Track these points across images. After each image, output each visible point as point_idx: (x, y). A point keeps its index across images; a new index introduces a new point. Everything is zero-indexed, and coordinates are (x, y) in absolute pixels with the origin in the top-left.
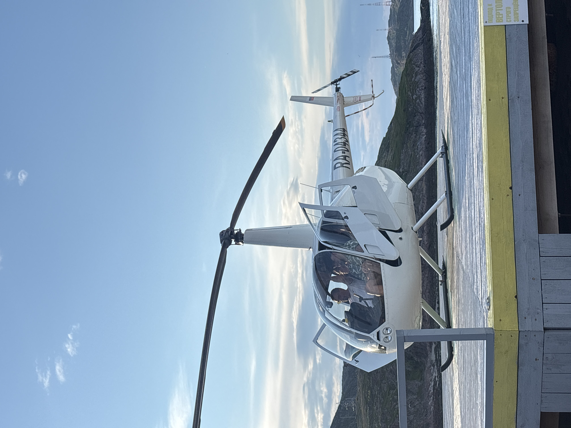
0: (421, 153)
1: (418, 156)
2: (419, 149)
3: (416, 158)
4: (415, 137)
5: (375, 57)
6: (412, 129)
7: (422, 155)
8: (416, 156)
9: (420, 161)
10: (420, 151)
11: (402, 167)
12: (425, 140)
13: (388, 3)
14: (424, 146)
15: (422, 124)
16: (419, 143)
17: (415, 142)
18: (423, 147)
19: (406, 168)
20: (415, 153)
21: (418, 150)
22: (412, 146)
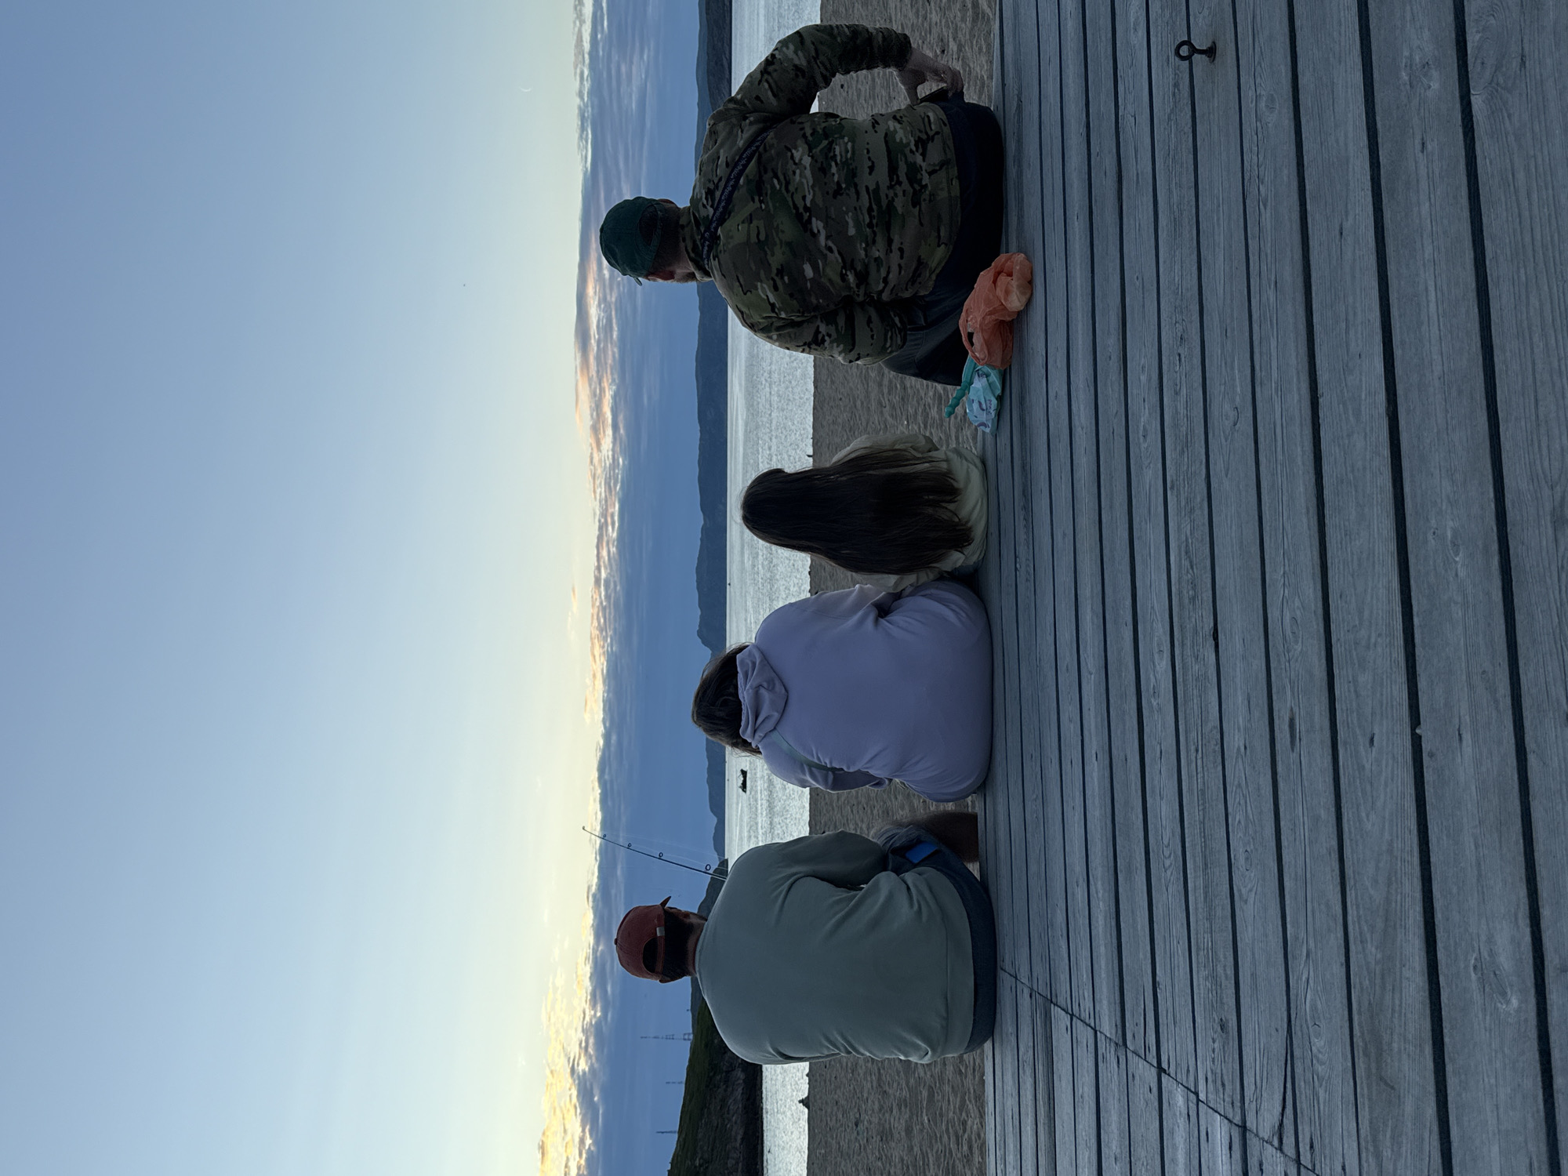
0: (734, 1118)
1: (728, 1126)
2: (731, 1112)
3: (726, 1130)
4: (725, 1090)
5: (663, 1133)
6: (718, 1078)
7: (736, 1123)
8: (727, 1124)
9: (733, 1133)
10: (733, 1116)
11: (700, 1156)
12: (742, 1093)
13: (686, 1037)
14: (740, 1106)
15: (737, 1065)
16: (731, 1101)
17: (723, 1100)
18: (738, 1107)
19: (706, 1156)
20: (724, 1121)
21: (728, 1114)
22: (719, 1108)
